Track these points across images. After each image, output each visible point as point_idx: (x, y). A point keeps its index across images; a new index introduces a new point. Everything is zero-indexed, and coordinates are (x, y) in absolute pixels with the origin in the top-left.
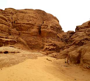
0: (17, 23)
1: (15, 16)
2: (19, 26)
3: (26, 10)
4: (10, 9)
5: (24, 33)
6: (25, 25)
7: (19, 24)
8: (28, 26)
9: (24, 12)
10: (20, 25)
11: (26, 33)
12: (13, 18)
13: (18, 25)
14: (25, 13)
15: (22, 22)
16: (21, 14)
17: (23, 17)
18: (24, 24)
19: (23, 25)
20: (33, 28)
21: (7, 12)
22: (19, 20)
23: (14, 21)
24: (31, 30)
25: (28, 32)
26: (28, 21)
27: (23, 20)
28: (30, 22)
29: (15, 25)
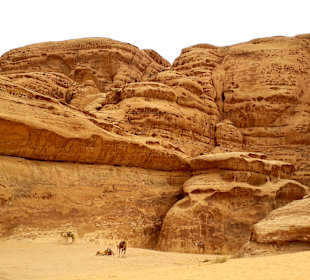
0: (233, 101)
1: (219, 73)
2: (242, 108)
3: (256, 42)
4: (199, 50)
5: (259, 135)
6: (263, 103)
7: (241, 101)
8: (276, 106)
9: (253, 53)
10: (244, 104)
11: (268, 135)
12: (216, 82)
13: (238, 105)
14: (258, 56)
15: (252, 95)
16: (242, 60)
17: (250, 73)
18: (260, 99)
19: (257, 103)
20: (293, 113)
21: (191, 63)
22: (237, 87)
23: (220, 93)
24: (287, 121)
25: (274, 129)
26: (276, 89)
27: (255, 86)
28: (282, 91)
29: (228, 107)
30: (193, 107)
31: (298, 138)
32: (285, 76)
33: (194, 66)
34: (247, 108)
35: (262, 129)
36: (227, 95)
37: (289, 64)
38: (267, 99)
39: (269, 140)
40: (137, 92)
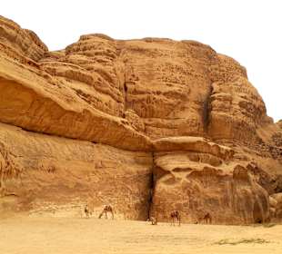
0: (135, 92)
1: (119, 64)
2: (143, 100)
3: (148, 40)
4: (100, 40)
5: (157, 126)
6: (161, 97)
7: (142, 93)
8: (171, 101)
9: (147, 50)
10: (145, 96)
11: (163, 126)
12: (118, 72)
13: (140, 97)
15: (151, 89)
16: (137, 55)
17: (147, 68)
18: (158, 93)
19: (156, 97)
20: (183, 109)
21: (93, 51)
22: (138, 79)
23: (122, 83)
24: (179, 115)
25: (170, 121)
26: (170, 85)
27: (153, 81)
28: (176, 88)
29: (131, 97)
30: (107, 93)
31: (188, 131)
32: (177, 75)
33: (96, 54)
34: (148, 100)
35: (160, 120)
36: (129, 86)
37: (179, 64)
38: (165, 94)
39: (165, 130)
40: (58, 71)
